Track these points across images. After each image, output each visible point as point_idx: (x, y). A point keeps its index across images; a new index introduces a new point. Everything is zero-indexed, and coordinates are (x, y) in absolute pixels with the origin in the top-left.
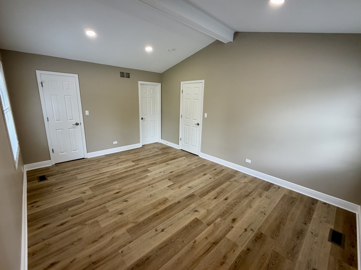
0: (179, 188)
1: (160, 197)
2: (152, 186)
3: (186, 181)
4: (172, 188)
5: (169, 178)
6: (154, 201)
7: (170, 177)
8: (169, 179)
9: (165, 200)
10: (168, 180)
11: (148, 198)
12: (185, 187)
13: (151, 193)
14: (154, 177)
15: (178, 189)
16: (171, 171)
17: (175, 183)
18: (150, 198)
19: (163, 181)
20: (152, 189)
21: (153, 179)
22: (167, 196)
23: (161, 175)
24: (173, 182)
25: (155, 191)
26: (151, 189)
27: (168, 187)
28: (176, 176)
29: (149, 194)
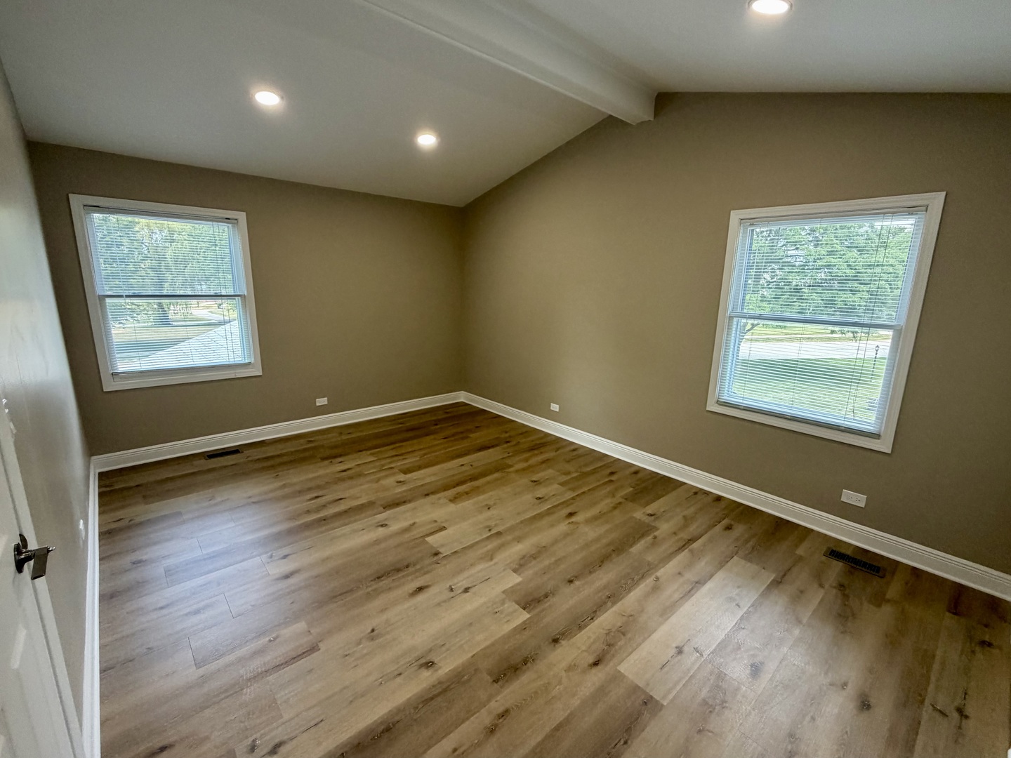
0: (414, 524)
1: (467, 504)
2: (490, 530)
3: (383, 545)
4: (436, 524)
5: (436, 558)
6: (481, 497)
7: (430, 565)
8: (436, 554)
9: (454, 500)
10: (441, 550)
11: (495, 504)
12: (395, 527)
13: (489, 513)
14: (492, 563)
15: (417, 520)
16: (421, 597)
17: (421, 539)
18: (491, 503)
19: (457, 547)
20: (489, 523)
21: (490, 556)
22: (452, 507)
23: (466, 574)
24: (427, 543)
25: (481, 517)
26: (492, 523)
27: (444, 528)
28: (407, 567)
29: (493, 512)
